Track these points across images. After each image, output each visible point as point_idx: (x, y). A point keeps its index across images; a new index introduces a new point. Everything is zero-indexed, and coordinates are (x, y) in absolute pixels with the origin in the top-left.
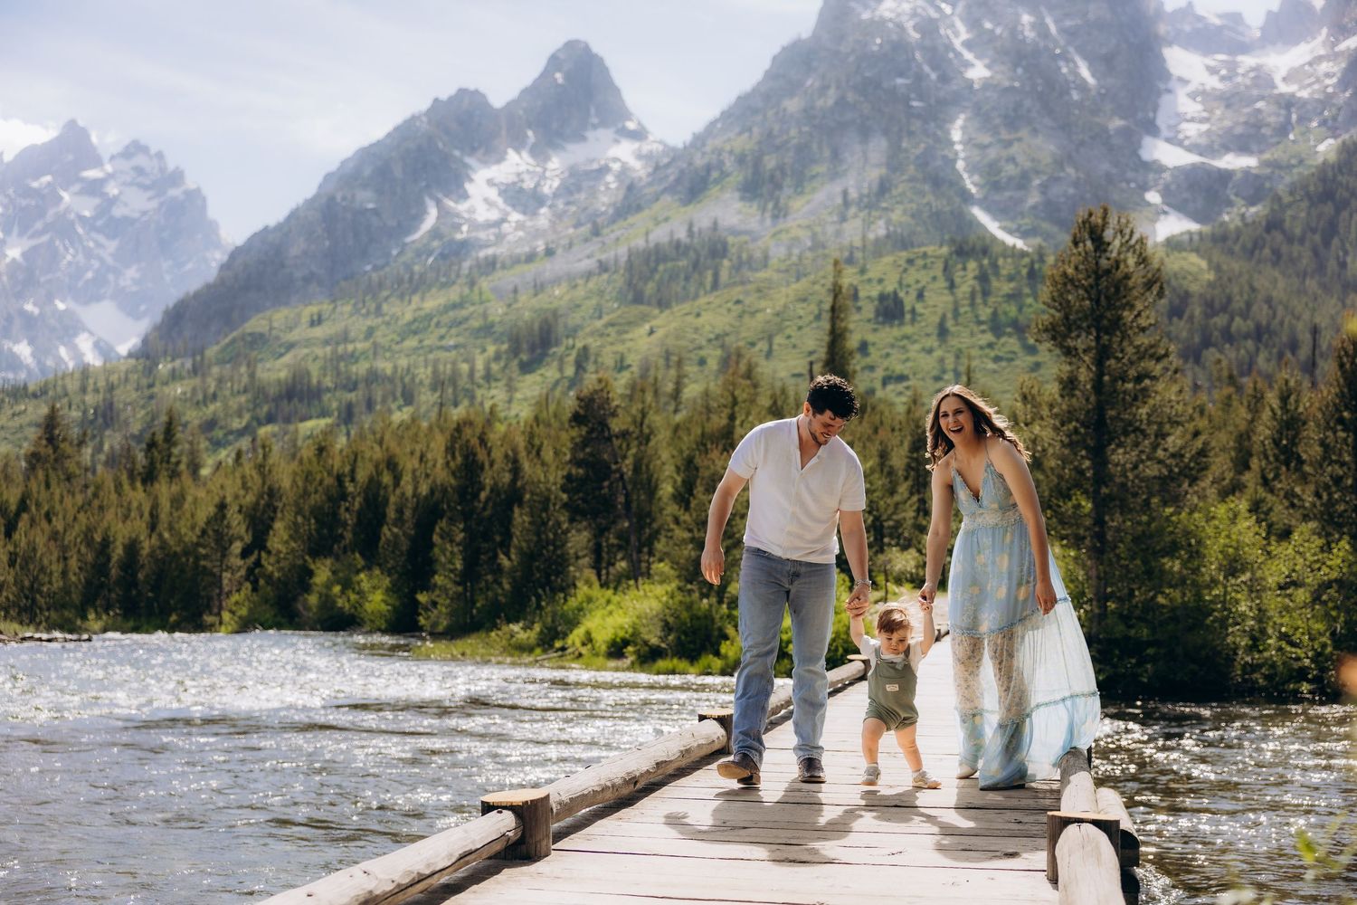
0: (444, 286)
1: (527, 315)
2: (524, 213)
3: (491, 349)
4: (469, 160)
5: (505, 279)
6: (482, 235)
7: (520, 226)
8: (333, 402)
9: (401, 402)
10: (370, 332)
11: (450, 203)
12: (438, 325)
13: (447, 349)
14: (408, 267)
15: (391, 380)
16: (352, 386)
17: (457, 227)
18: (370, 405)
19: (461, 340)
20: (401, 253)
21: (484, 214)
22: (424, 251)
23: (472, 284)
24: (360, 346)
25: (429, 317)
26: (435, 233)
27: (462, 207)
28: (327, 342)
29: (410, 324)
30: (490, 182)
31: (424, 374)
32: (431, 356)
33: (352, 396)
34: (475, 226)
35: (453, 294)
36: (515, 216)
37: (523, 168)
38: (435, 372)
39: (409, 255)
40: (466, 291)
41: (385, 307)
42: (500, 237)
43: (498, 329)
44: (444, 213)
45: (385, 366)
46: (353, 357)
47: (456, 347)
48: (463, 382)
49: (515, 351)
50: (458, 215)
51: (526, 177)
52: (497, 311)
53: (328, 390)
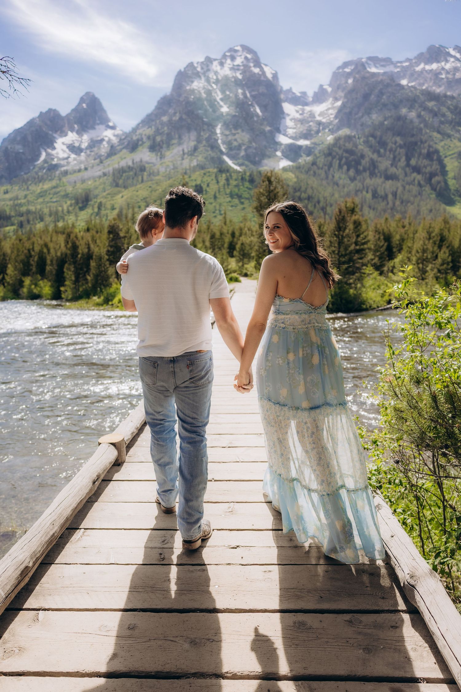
0: (51, 180)
1: (80, 191)
2: (76, 155)
3: (69, 202)
4: (55, 135)
5: (71, 178)
6: (62, 162)
7: (75, 159)
8: (16, 220)
9: (39, 220)
10: (26, 197)
11: (49, 151)
12: (49, 194)
13: (54, 202)
14: (37, 173)
15: (35, 213)
16: (22, 215)
17: (53, 159)
18: (28, 221)
19: (58, 199)
20: (34, 168)
21: (62, 155)
22: (41, 168)
23: (60, 179)
24: (23, 201)
25: (46, 191)
26: (45, 161)
27: (54, 152)
28: (11, 200)
29: (40, 193)
30: (63, 143)
31: (46, 211)
32: (48, 205)
33: (22, 219)
34: (59, 159)
35: (54, 183)
36: (73, 156)
37: (74, 138)
38: (50, 210)
39: (36, 169)
40: (58, 182)
41: (30, 188)
42: (68, 163)
43: (70, 195)
44: (48, 154)
45: (32, 208)
46: (21, 205)
47: (56, 202)
48: (60, 214)
49: (77, 203)
50: (53, 155)
51: (76, 142)
52: (70, 189)
53: (13, 216)
